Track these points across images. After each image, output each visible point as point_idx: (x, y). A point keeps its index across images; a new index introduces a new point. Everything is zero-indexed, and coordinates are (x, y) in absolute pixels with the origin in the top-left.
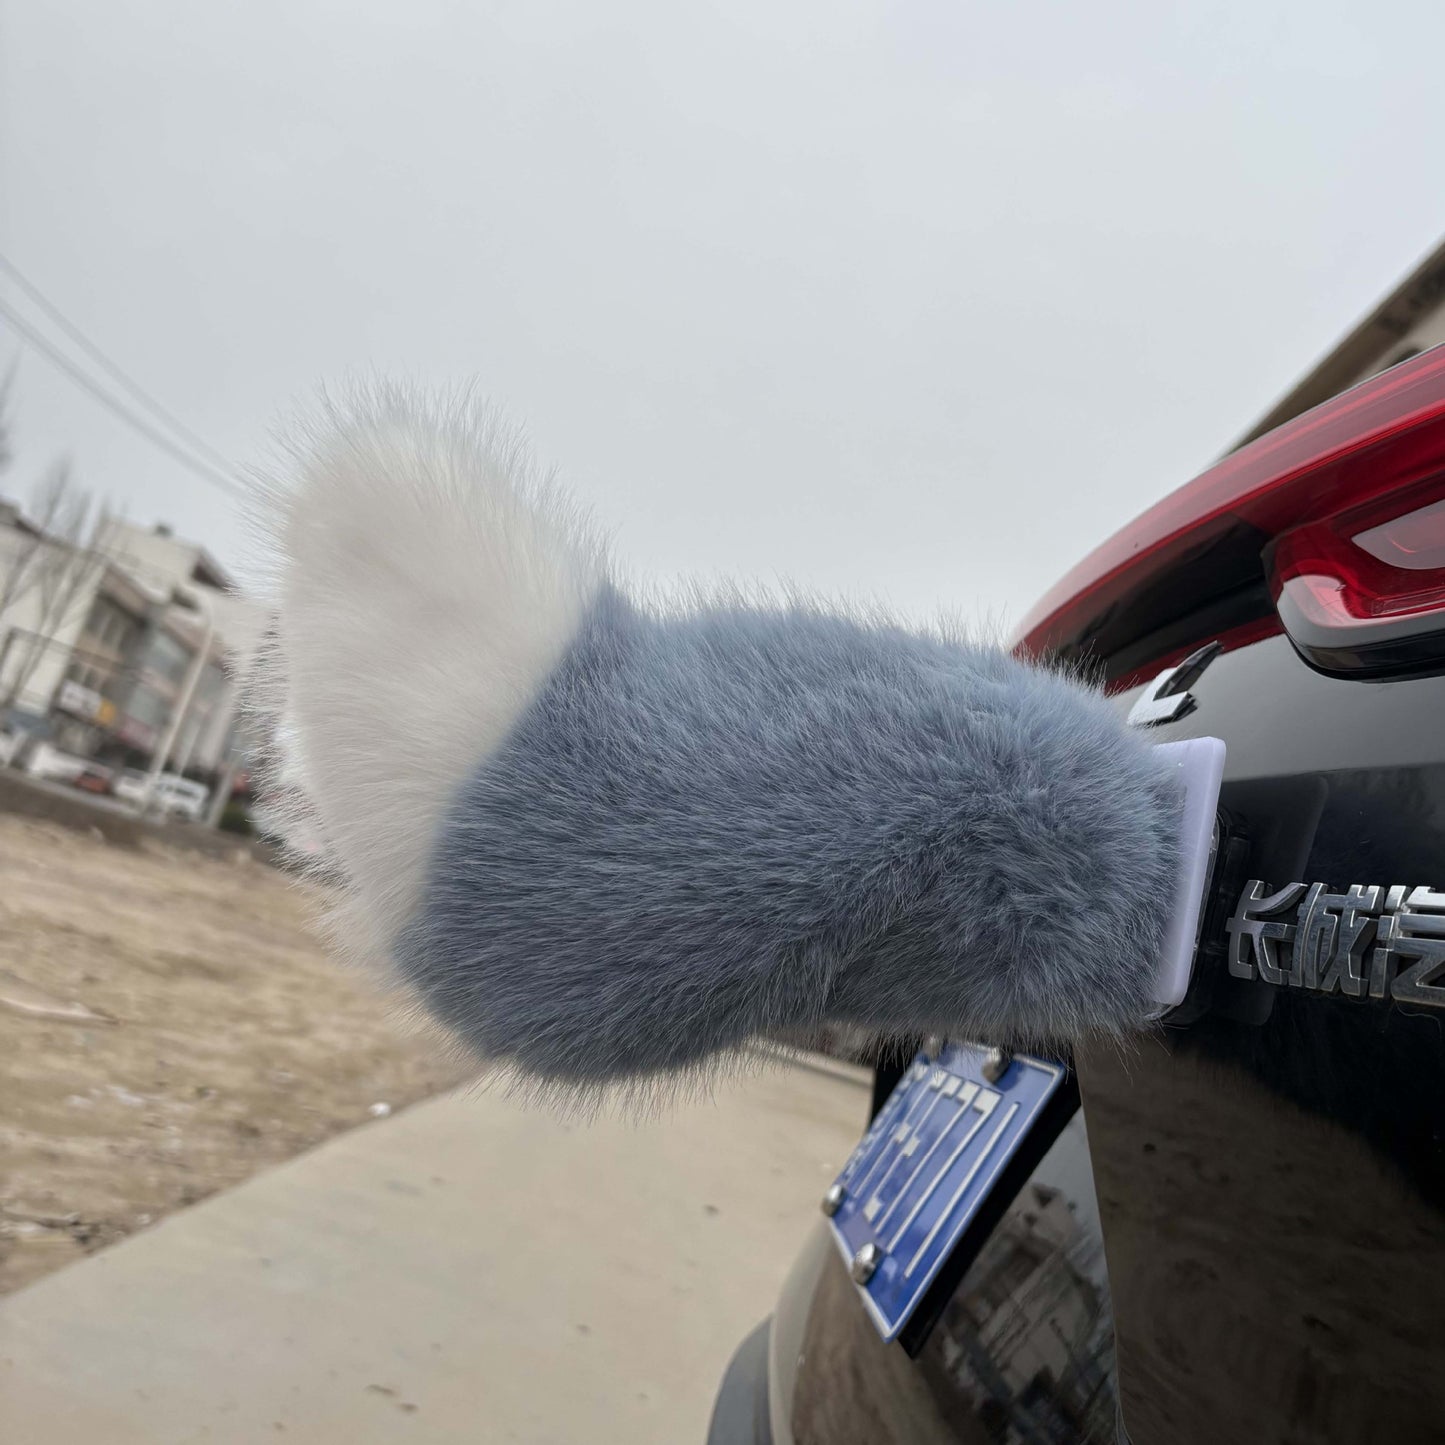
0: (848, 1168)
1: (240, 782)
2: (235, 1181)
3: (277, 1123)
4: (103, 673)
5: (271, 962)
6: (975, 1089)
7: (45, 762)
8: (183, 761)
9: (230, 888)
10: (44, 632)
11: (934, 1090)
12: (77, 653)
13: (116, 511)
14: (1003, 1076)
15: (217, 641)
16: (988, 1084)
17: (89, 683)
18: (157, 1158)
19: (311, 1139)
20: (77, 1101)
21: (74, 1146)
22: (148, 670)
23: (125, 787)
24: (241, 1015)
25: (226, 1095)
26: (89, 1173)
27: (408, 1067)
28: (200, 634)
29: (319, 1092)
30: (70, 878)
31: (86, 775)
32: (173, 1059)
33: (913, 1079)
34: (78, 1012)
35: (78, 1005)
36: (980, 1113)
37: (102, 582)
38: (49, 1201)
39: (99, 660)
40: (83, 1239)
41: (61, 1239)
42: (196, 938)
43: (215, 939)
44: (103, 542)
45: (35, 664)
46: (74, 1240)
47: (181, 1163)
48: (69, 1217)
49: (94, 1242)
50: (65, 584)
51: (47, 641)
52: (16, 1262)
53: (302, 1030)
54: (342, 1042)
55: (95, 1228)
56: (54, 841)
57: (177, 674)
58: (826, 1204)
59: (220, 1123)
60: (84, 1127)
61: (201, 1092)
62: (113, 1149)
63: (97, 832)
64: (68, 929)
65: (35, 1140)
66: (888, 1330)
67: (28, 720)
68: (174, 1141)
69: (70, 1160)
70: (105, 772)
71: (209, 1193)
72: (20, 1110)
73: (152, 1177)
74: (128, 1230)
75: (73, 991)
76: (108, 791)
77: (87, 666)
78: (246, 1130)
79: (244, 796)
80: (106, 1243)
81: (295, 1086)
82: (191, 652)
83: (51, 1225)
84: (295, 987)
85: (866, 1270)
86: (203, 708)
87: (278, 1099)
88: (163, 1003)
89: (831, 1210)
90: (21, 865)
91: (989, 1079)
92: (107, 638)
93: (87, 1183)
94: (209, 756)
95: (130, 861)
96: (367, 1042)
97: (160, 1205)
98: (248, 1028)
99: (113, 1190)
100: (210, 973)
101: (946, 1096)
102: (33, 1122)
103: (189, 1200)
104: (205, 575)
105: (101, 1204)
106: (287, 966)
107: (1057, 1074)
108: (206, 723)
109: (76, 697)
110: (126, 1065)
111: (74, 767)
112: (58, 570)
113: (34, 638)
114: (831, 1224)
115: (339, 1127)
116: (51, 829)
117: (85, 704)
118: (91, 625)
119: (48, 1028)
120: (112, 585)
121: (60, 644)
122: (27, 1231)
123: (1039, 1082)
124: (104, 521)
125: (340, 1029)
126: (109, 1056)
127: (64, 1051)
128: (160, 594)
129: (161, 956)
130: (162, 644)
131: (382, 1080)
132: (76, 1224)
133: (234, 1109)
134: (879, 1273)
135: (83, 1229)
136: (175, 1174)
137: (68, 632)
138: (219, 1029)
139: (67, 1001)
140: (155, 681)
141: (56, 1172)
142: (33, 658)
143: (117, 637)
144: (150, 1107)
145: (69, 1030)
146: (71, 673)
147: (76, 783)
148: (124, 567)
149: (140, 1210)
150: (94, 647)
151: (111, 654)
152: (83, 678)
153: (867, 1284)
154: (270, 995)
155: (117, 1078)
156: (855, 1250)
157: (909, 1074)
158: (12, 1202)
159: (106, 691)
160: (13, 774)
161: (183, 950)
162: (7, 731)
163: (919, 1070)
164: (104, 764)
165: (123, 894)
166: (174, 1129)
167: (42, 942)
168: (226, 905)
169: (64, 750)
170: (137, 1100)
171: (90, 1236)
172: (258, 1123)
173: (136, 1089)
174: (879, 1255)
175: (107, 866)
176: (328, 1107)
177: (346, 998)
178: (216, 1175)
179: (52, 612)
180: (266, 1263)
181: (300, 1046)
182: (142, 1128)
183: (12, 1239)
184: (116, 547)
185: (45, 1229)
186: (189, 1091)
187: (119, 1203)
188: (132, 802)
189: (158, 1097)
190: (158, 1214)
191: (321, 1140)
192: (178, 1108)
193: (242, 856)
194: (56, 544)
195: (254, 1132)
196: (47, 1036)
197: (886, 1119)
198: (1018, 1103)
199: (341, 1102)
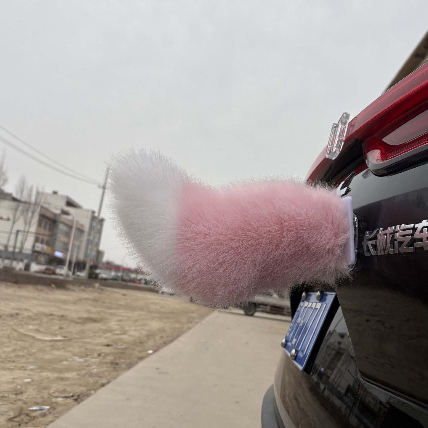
0: (287, 334)
1: (92, 263)
2: (115, 378)
3: (123, 360)
4: (46, 238)
5: (111, 314)
6: (316, 303)
7: (35, 267)
8: (74, 260)
9: (95, 295)
10: (27, 229)
11: (306, 307)
12: (37, 233)
13: (41, 190)
14: (322, 299)
15: (77, 222)
16: (318, 301)
17: (42, 242)
18: (91, 375)
19: (134, 363)
20: (65, 362)
21: (67, 375)
22: (59, 235)
23: (58, 271)
24: (106, 331)
25: (106, 355)
26: (73, 382)
27: (157, 338)
28: (72, 221)
29: (133, 350)
30: (48, 300)
31: (47, 269)
32: (89, 347)
33: (300, 307)
34: (59, 338)
35: (59, 336)
36: (317, 309)
37: (40, 212)
38: (64, 391)
39: (44, 235)
40: (76, 400)
41: (69, 401)
42: (88, 311)
43: (94, 311)
44: (38, 200)
45: (26, 240)
46: (73, 401)
47: (98, 376)
48: (71, 395)
49: (79, 400)
50: (30, 214)
51: (28, 232)
52: (59, 409)
53: (125, 333)
54: (137, 334)
55: (78, 396)
56: (42, 290)
57: (68, 235)
58: (282, 344)
59: (107, 363)
60: (69, 369)
61: (99, 355)
62: (78, 374)
63: (53, 286)
64: (51, 315)
65: (56, 375)
66: (301, 368)
67: (27, 256)
68: (95, 370)
69: (67, 379)
70: (52, 268)
71: (108, 382)
72: (50, 368)
73: (91, 380)
74: (88, 396)
75: (57, 332)
76: (54, 273)
77: (41, 237)
78: (115, 364)
79: (94, 267)
80: (82, 400)
81: (125, 349)
82: (70, 227)
83: (66, 397)
84: (120, 321)
85: (294, 356)
86: (77, 243)
87: (122, 353)
88: (83, 332)
89: (284, 345)
90: (34, 298)
91: (318, 300)
92: (45, 228)
93: (74, 385)
94: (81, 257)
95: (65, 292)
96: (144, 333)
97: (95, 388)
98: (109, 335)
99: (81, 385)
100: (94, 321)
101: (309, 308)
102: (54, 370)
103: (103, 385)
104: (70, 203)
105: (79, 390)
106: (116, 315)
107: (334, 294)
108: (79, 247)
109: (39, 247)
110: (76, 350)
111: (43, 267)
112: (27, 210)
113: (24, 232)
114: (285, 349)
115: (141, 359)
116: (40, 287)
117: (42, 248)
118: (40, 225)
119: (52, 343)
120: (43, 212)
121: (31, 232)
122: (60, 400)
123: (330, 297)
124: (38, 193)
125: (135, 330)
126: (71, 349)
127: (58, 349)
128: (58, 212)
129: (79, 318)
130: (61, 227)
131: (151, 343)
132: (73, 396)
133: (110, 358)
134: (298, 356)
135: (75, 397)
136: (97, 378)
137: (33, 228)
138: (101, 337)
139: (56, 335)
140: (61, 238)
141: (64, 383)
142: (25, 237)
143: (48, 227)
144: (86, 361)
145: (58, 343)
146: (37, 240)
147: (44, 272)
148: (46, 206)
149: (91, 390)
150: (42, 231)
151: (47, 232)
152: (40, 240)
153: (295, 359)
154: (113, 324)
155: (75, 355)
156: (290, 351)
157: (299, 305)
158: (54, 393)
159: (47, 244)
160: (27, 273)
161: (85, 315)
162: (22, 260)
163: (301, 304)
164: (50, 265)
165: (64, 302)
166: (94, 367)
167: (45, 320)
168: (95, 300)
169: (39, 263)
170: (82, 360)
171: (78, 399)
172: (117, 361)
173: (81, 357)
174: (296, 351)
175: (59, 295)
176: (136, 353)
177: (136, 321)
178: (109, 377)
179: (28, 223)
180: (128, 399)
181: (125, 337)
182: (85, 368)
183: (56, 403)
184: (43, 201)
185: (64, 399)
186: (96, 355)
187: (84, 389)
188: (62, 275)
189: (87, 359)
190: (95, 390)
191: (137, 363)
192: (94, 360)
193: (97, 285)
194: (26, 203)
195: (117, 364)
196: (53, 346)
197: (295, 319)
198: (326, 304)
199: (140, 352)
